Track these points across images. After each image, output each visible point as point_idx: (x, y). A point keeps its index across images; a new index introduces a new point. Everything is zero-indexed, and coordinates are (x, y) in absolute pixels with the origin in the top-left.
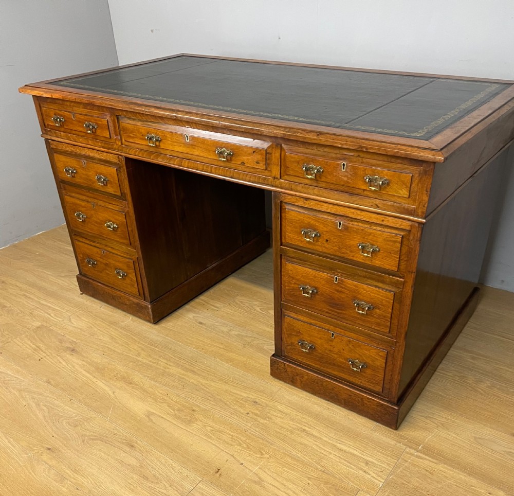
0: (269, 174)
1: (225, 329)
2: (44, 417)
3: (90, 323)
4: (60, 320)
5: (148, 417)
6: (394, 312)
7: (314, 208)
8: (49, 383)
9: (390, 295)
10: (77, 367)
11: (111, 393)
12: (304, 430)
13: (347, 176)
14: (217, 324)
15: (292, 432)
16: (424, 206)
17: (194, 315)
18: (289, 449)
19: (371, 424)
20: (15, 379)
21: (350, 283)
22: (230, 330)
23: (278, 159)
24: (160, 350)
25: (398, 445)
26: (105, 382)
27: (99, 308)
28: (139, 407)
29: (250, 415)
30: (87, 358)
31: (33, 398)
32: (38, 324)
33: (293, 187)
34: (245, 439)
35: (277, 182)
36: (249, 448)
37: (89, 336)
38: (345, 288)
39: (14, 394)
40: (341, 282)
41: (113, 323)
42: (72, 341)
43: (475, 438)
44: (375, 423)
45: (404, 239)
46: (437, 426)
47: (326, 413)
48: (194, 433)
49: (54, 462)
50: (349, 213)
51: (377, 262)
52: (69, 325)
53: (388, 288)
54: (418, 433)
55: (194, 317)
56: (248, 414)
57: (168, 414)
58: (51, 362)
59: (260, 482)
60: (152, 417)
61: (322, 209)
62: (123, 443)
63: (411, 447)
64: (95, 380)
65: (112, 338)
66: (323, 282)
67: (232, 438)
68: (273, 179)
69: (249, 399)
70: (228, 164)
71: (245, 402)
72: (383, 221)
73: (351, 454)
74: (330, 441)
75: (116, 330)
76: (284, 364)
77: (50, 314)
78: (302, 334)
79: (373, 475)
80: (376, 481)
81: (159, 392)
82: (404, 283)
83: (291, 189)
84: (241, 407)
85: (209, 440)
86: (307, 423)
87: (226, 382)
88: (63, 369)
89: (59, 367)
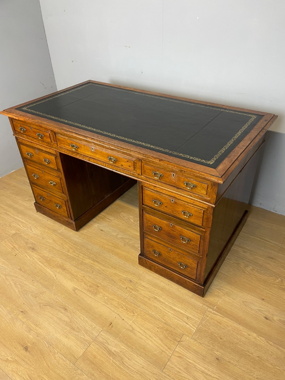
0: (136, 172)
1: (115, 234)
2: (19, 291)
3: (42, 231)
4: (26, 229)
5: (74, 291)
6: (201, 244)
7: (159, 191)
8: (21, 270)
9: (199, 236)
10: (35, 259)
11: (54, 276)
12: (156, 298)
13: (175, 180)
14: (110, 231)
15: (149, 300)
16: (214, 200)
17: (98, 225)
18: (148, 310)
19: (191, 294)
20: (3, 268)
21: (178, 227)
22: (117, 235)
23: (140, 166)
24: (80, 248)
25: (204, 306)
26: (50, 269)
27: (46, 221)
28: (69, 284)
29: (128, 289)
30: (41, 253)
31: (13, 280)
32: (14, 232)
33: (148, 180)
34: (125, 304)
35: (140, 177)
36: (127, 309)
37: (42, 239)
38: (175, 230)
39: (3, 277)
40: (173, 227)
41: (54, 231)
42: (33, 243)
43: (243, 302)
44: (192, 293)
45: (205, 212)
46: (224, 294)
47: (167, 287)
48: (98, 300)
49: (25, 320)
50: (177, 196)
51: (191, 220)
52: (30, 232)
53: (198, 233)
54: (214, 299)
55: (98, 226)
56: (127, 288)
57: (85, 289)
58: (22, 257)
59: (133, 330)
60: (76, 291)
61: (163, 192)
62: (61, 308)
63: (210, 308)
64: (45, 268)
65: (54, 241)
66: (165, 225)
67: (118, 304)
68: (137, 175)
69: (127, 279)
70: (114, 164)
71: (125, 280)
72: (194, 203)
73: (180, 312)
74: (169, 305)
75: (56, 235)
76: (146, 260)
77: (20, 226)
78: (154, 247)
79: (191, 325)
80: (192, 329)
81: (80, 275)
82: (205, 232)
83: (147, 181)
84: (123, 284)
85: (106, 305)
86: (157, 294)
87: (115, 269)
88: (28, 261)
89: (26, 260)
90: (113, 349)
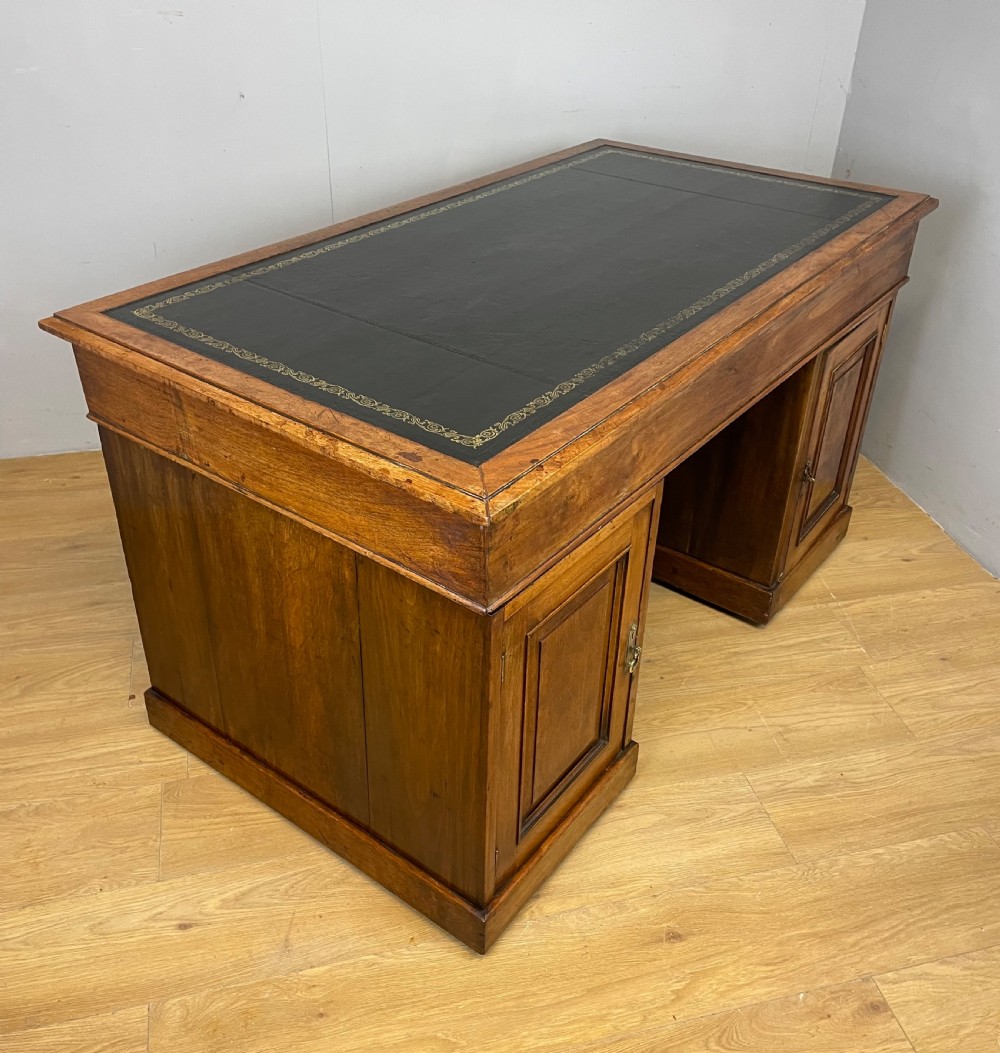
90: (810, 780)
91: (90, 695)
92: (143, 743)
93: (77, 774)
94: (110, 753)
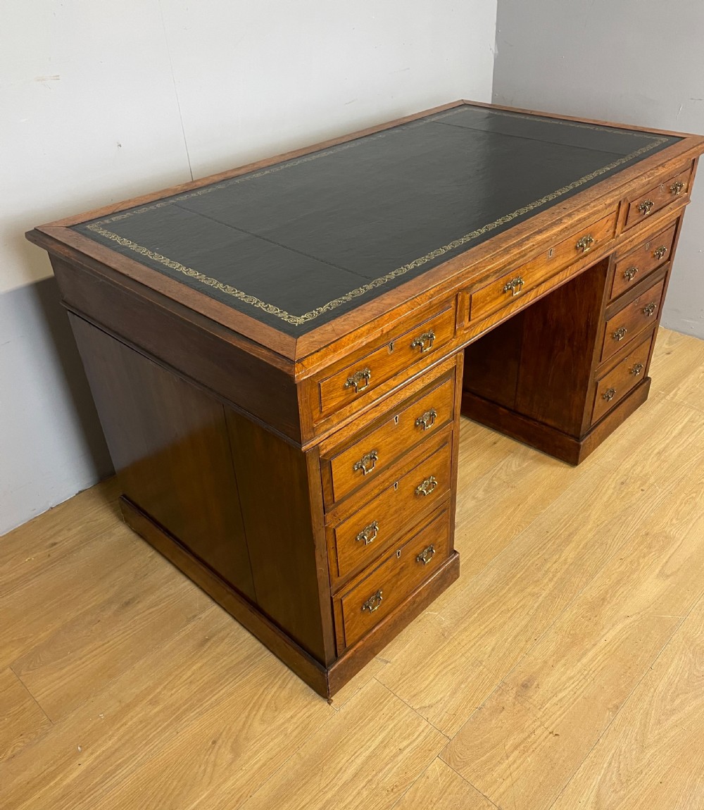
2: (696, 697)
8: (617, 707)
10: (570, 673)
11: (629, 620)
26: (605, 631)
27: (388, 664)
29: (644, 489)
31: (659, 722)
39: (653, 755)
41: (444, 636)
48: (685, 534)
52: (444, 706)
56: (642, 491)
64: (602, 643)
69: (617, 488)
71: (622, 491)
81: (619, 567)
88: (578, 693)
89: (575, 700)
91: (294, 720)
92: (383, 734)
93: (365, 793)
94: (369, 757)
